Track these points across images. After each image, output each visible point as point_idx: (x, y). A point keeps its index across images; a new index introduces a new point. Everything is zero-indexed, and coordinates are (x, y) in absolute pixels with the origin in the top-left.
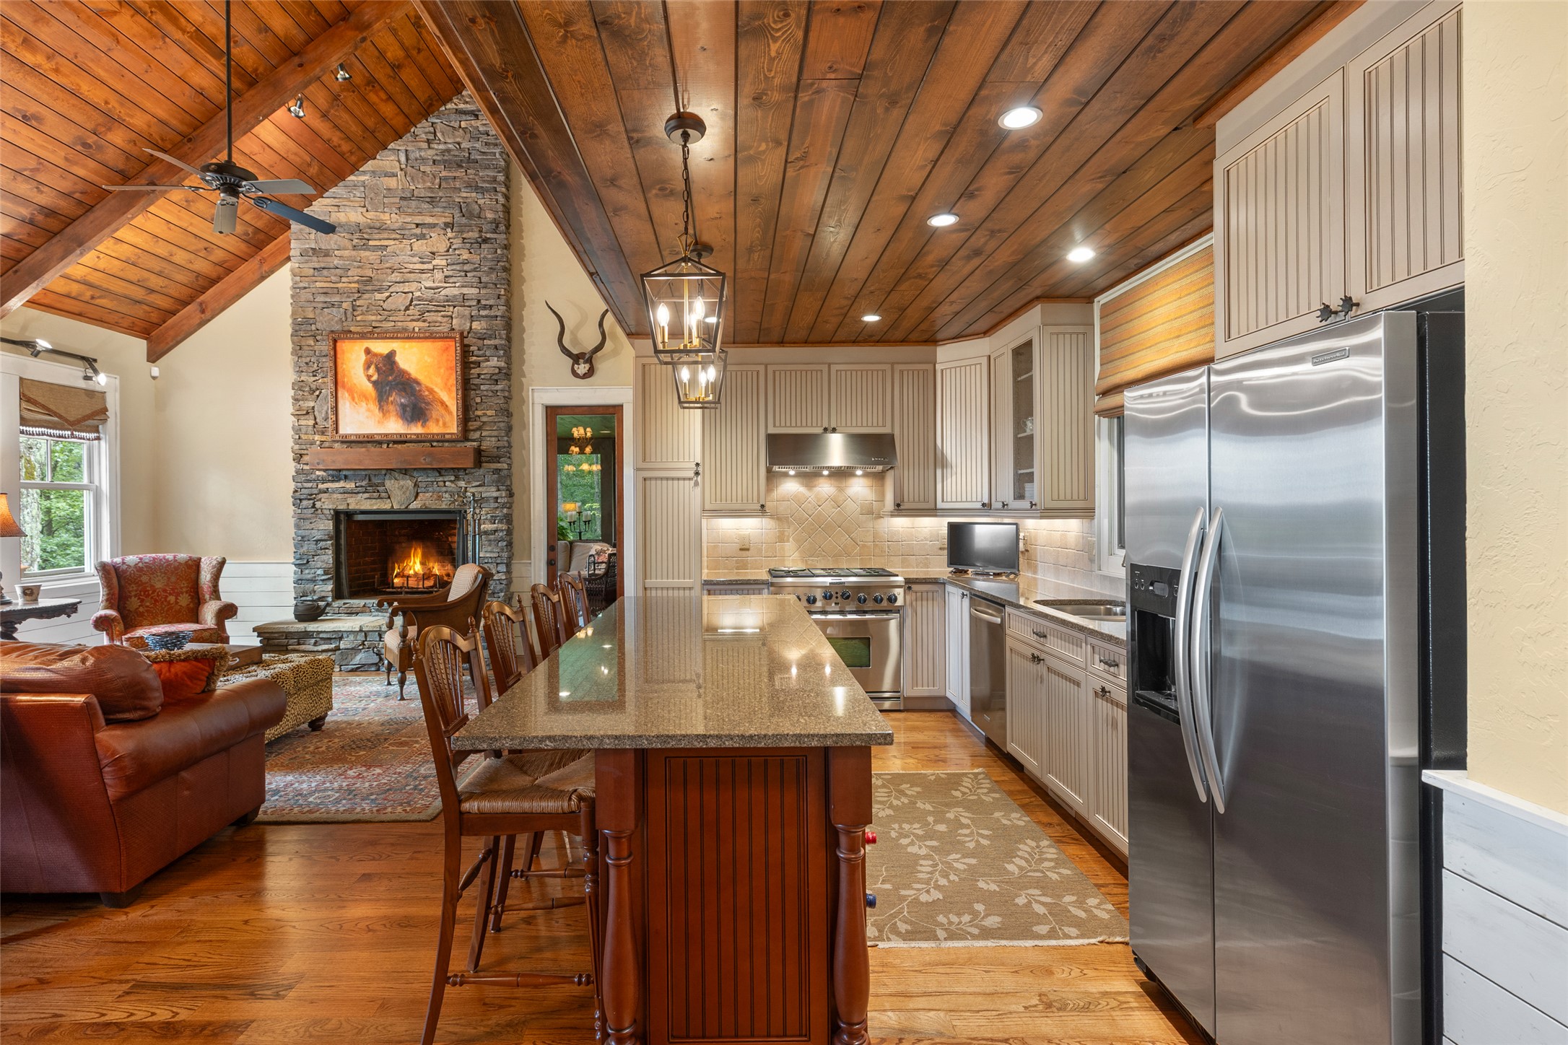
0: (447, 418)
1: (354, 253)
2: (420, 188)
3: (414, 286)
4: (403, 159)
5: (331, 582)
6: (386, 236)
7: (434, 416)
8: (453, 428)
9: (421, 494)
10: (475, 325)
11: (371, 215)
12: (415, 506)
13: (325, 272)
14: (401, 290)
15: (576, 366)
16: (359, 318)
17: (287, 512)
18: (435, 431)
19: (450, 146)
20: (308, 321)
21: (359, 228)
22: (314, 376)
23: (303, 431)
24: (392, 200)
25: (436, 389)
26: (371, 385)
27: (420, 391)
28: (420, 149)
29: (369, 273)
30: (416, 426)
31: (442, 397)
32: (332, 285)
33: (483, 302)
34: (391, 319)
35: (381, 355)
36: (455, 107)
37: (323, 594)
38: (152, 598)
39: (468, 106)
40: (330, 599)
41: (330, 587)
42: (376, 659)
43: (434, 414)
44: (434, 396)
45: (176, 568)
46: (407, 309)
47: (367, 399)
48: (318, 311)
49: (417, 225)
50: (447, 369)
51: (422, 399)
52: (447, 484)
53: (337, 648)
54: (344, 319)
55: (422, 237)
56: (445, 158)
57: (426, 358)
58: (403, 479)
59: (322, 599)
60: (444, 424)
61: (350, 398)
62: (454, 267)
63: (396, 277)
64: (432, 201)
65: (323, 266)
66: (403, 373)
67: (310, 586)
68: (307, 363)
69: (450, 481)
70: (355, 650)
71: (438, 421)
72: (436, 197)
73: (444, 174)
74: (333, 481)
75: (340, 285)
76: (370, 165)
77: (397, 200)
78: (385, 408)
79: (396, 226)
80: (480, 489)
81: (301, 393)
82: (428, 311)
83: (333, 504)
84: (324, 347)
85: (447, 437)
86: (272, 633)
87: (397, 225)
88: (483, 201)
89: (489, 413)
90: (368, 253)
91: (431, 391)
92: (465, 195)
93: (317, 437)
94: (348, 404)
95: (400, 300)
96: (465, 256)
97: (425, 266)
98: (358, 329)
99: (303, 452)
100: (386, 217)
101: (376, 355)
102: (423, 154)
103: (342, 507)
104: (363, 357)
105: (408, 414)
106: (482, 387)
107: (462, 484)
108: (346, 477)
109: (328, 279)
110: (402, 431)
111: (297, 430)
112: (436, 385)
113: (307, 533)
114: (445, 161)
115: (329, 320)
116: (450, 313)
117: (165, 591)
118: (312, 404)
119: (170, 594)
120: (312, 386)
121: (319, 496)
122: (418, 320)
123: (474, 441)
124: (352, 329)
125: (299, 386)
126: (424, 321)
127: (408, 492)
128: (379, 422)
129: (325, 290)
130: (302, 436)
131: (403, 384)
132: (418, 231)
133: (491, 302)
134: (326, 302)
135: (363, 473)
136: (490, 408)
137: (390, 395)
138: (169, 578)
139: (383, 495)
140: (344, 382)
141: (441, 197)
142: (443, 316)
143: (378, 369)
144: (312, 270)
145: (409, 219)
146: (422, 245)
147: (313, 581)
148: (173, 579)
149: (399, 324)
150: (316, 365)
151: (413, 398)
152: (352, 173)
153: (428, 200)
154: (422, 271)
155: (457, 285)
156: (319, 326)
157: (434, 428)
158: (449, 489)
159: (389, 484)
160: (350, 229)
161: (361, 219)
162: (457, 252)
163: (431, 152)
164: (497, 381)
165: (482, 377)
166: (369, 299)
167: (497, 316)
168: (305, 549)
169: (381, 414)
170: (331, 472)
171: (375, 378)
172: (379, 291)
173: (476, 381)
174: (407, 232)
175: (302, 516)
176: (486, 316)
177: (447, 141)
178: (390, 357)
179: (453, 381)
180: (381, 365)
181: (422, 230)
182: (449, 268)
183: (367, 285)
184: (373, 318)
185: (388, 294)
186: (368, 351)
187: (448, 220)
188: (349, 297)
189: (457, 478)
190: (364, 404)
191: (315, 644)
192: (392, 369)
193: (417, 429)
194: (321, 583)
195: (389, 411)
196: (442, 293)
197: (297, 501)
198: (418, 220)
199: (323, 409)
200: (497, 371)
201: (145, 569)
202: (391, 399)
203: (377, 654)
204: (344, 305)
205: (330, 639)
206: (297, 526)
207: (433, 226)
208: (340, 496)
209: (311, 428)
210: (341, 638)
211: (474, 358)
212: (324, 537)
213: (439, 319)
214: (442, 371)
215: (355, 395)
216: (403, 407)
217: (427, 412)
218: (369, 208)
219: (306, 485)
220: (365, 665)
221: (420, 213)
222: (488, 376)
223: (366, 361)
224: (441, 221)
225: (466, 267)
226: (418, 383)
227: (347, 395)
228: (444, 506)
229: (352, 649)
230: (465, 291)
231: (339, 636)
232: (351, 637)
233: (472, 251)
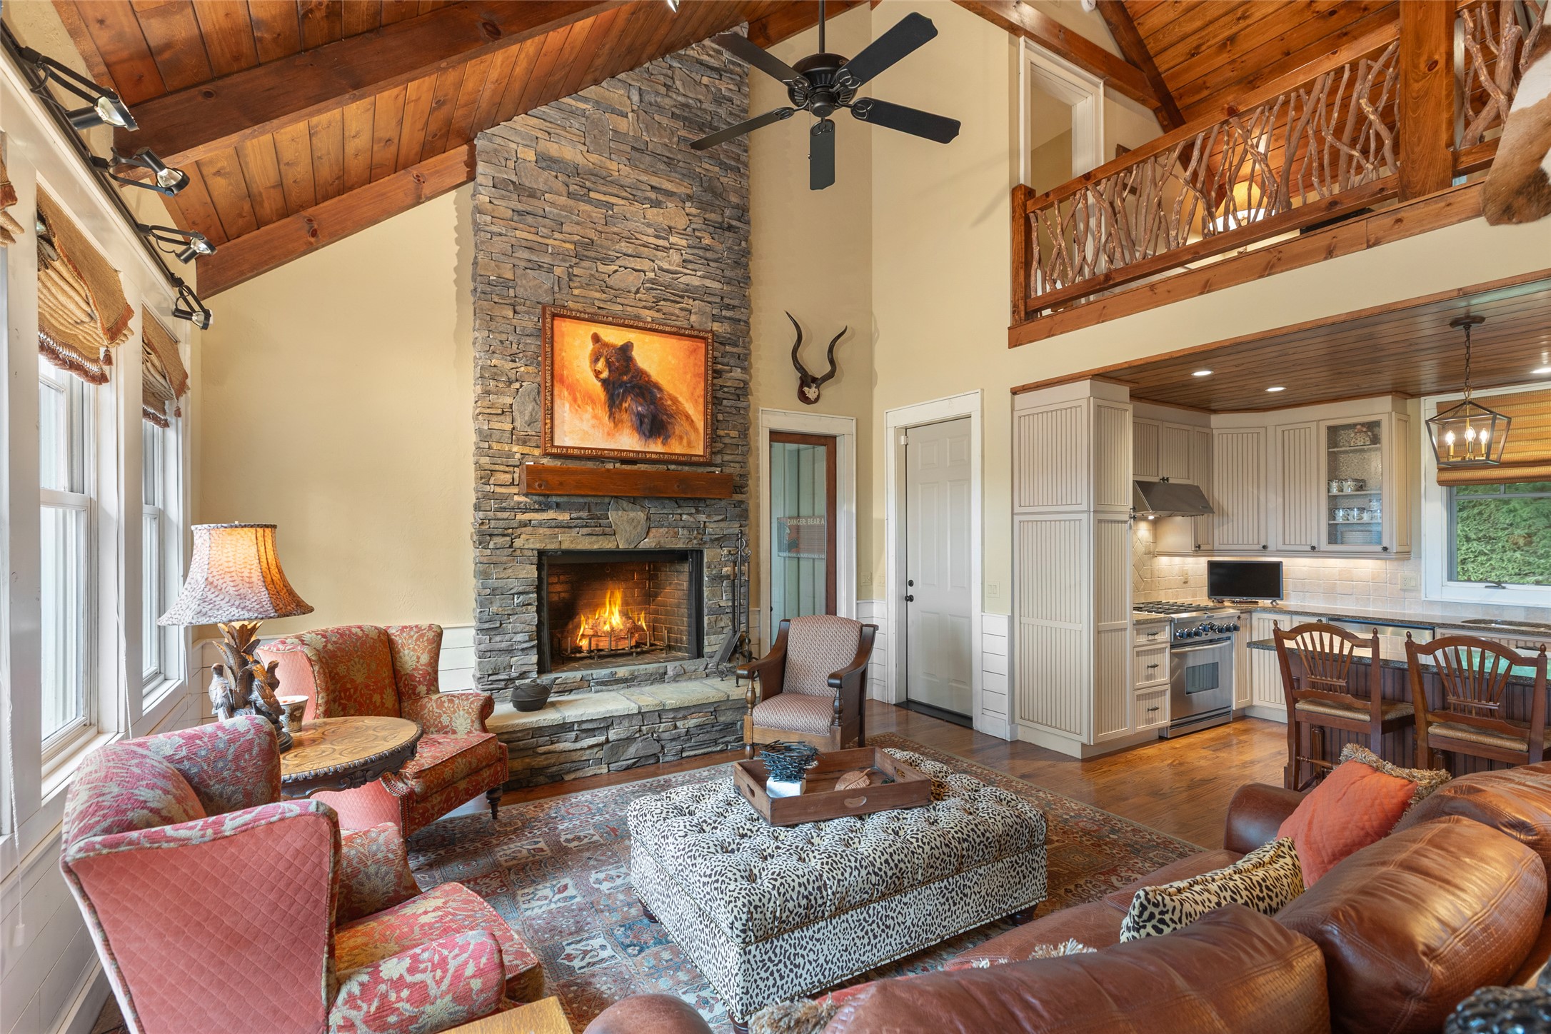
0: (693, 436)
1: (571, 202)
2: (655, 141)
3: (646, 265)
4: (636, 98)
5: (535, 651)
6: (615, 192)
7: (677, 433)
8: (699, 450)
9: (653, 530)
10: (716, 327)
11: (594, 158)
12: (648, 543)
13: (530, 219)
14: (632, 265)
15: (806, 389)
16: (576, 292)
17: (469, 554)
18: (678, 451)
19: (691, 101)
20: (506, 284)
21: (577, 171)
22: (514, 361)
23: (494, 438)
24: (623, 147)
25: (680, 399)
26: (599, 384)
27: (661, 399)
28: (657, 94)
29: (592, 234)
30: (656, 443)
31: (687, 409)
32: (540, 240)
33: (727, 301)
34: (619, 300)
35: (613, 346)
36: (697, 56)
37: (525, 669)
38: (355, 700)
39: (713, 60)
40: (534, 675)
41: (534, 658)
42: (656, 748)
43: (678, 430)
44: (677, 408)
45: (373, 648)
46: (637, 292)
47: (593, 402)
48: (519, 272)
49: (652, 187)
50: (695, 376)
51: (665, 410)
52: (684, 517)
53: (607, 741)
54: (556, 289)
55: (656, 204)
56: (686, 114)
57: (670, 358)
58: (632, 510)
59: (523, 675)
60: (689, 444)
61: (570, 398)
62: (696, 251)
63: (623, 246)
64: (669, 162)
65: (529, 209)
66: (641, 373)
67: (503, 659)
68: (501, 342)
69: (690, 514)
70: (630, 740)
71: (681, 438)
72: (673, 159)
73: (682, 133)
74: (537, 511)
75: (550, 242)
76: (591, 91)
77: (629, 149)
78: (617, 416)
79: (627, 181)
80: (722, 524)
81: (492, 383)
82: (664, 300)
83: (541, 541)
84: (528, 322)
85: (694, 459)
86: (511, 732)
87: (630, 180)
88: (726, 179)
89: (734, 433)
90: (588, 208)
91: (675, 400)
92: (707, 166)
93: (515, 448)
94: (567, 406)
95: (631, 278)
96: (707, 241)
97: (661, 242)
98: (579, 307)
99: (493, 467)
100: (613, 166)
101: (606, 345)
102: (659, 100)
103: (552, 546)
104: (590, 346)
105: (646, 427)
106: (725, 402)
107: (702, 518)
108: (558, 505)
109: (533, 230)
110: (638, 449)
111: (484, 436)
112: (681, 394)
113: (500, 583)
114: (685, 119)
115: (536, 286)
116: (690, 307)
117: (367, 686)
118: (509, 400)
119: (374, 690)
120: (509, 374)
121: (519, 531)
122: (651, 308)
123: (716, 466)
124: (570, 304)
125: (487, 375)
126: (658, 311)
127: (639, 527)
128: (609, 434)
129: (529, 244)
130: (495, 446)
131: (640, 388)
132: (653, 195)
133: (735, 302)
134: (530, 261)
135: (581, 500)
136: (734, 428)
137: (623, 400)
138: (368, 665)
139: (607, 530)
140: (562, 375)
141: (679, 161)
142: (682, 309)
143: (609, 364)
144: (511, 212)
145: (644, 178)
146: (658, 215)
147: (509, 651)
148: (373, 666)
149: (629, 309)
150: (515, 346)
151: (652, 407)
152: (569, 95)
153: (666, 160)
154: (657, 248)
155: (699, 274)
156: (520, 292)
157: (676, 448)
158: (688, 524)
159: (613, 516)
160: (566, 169)
161: (579, 159)
162: (697, 233)
163: (667, 101)
164: (738, 396)
165: (726, 389)
166: (589, 269)
167: (739, 320)
168: (494, 609)
169: (612, 425)
170: (536, 498)
171: (605, 375)
172: (606, 260)
173: (720, 394)
174: (639, 193)
175: (494, 559)
176: (729, 318)
177: (684, 92)
178: (626, 350)
179: (700, 391)
180: (613, 359)
181: (659, 198)
182: (689, 251)
183: (585, 250)
184: (598, 295)
185: (617, 268)
186: (596, 338)
187: (689, 192)
188: (564, 261)
189: (698, 512)
190: (589, 408)
191: (576, 740)
192: (628, 366)
193: (656, 447)
194: (520, 653)
195: (621, 421)
196: (681, 280)
197: (484, 536)
198: (655, 181)
199: (525, 410)
200: (742, 385)
201: (339, 654)
202: (625, 405)
203: (658, 741)
204: (558, 271)
205: (594, 730)
206: (483, 574)
207: (670, 194)
208: (548, 531)
209: (508, 435)
210: (607, 728)
211: (720, 366)
212: (528, 589)
213: (677, 312)
214: (689, 376)
215: (578, 395)
216: (641, 417)
217: (669, 427)
218: (591, 149)
219: (500, 515)
220: (641, 758)
221: (655, 174)
222: (732, 390)
223: (593, 350)
224: (682, 190)
225: (709, 255)
226: (660, 389)
227: (566, 393)
228: (680, 545)
229: (627, 738)
230: (708, 283)
231: (607, 723)
232: (626, 723)
233: (716, 236)
